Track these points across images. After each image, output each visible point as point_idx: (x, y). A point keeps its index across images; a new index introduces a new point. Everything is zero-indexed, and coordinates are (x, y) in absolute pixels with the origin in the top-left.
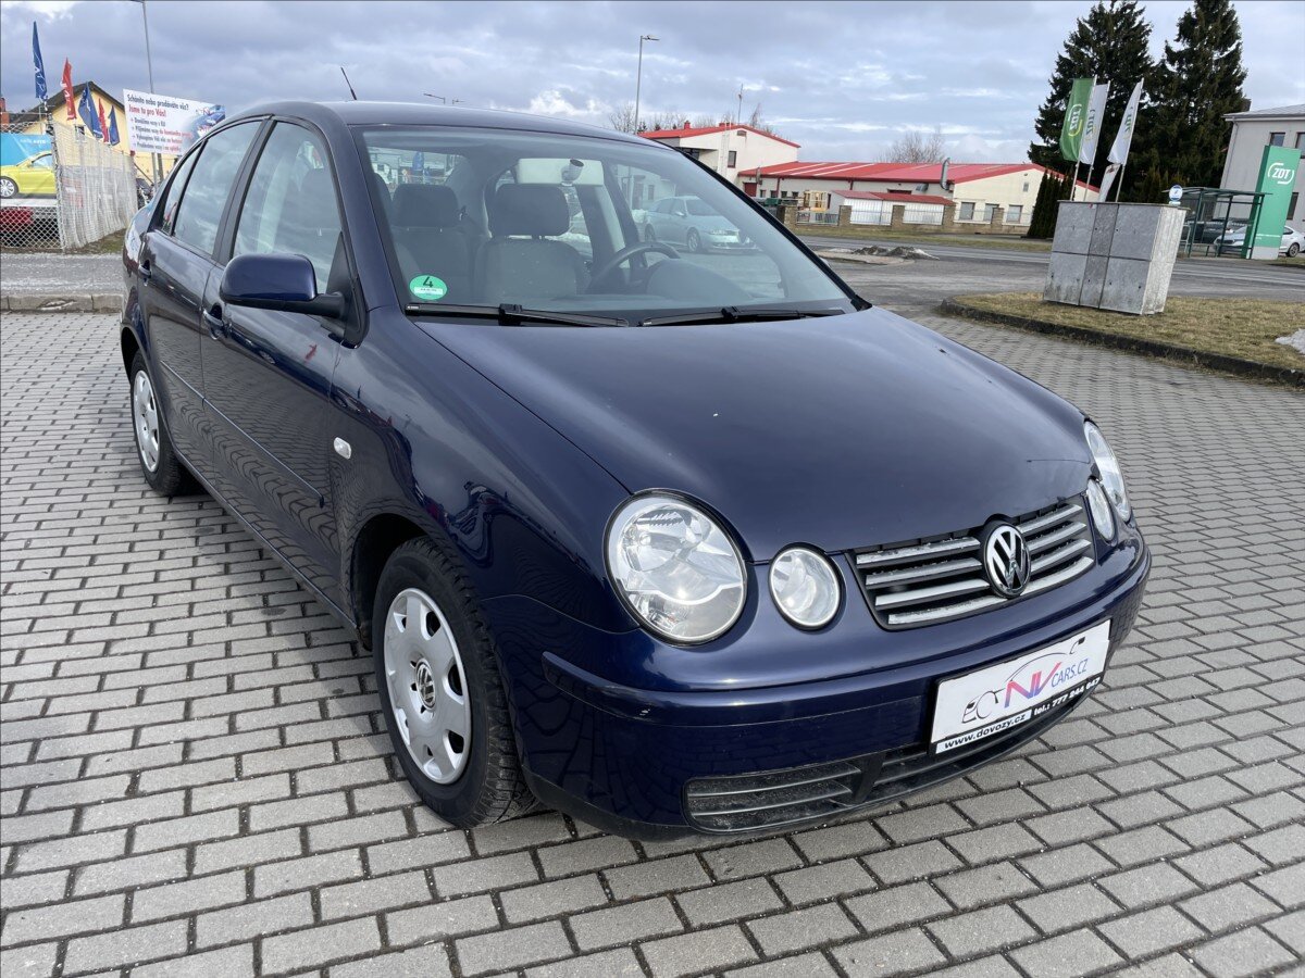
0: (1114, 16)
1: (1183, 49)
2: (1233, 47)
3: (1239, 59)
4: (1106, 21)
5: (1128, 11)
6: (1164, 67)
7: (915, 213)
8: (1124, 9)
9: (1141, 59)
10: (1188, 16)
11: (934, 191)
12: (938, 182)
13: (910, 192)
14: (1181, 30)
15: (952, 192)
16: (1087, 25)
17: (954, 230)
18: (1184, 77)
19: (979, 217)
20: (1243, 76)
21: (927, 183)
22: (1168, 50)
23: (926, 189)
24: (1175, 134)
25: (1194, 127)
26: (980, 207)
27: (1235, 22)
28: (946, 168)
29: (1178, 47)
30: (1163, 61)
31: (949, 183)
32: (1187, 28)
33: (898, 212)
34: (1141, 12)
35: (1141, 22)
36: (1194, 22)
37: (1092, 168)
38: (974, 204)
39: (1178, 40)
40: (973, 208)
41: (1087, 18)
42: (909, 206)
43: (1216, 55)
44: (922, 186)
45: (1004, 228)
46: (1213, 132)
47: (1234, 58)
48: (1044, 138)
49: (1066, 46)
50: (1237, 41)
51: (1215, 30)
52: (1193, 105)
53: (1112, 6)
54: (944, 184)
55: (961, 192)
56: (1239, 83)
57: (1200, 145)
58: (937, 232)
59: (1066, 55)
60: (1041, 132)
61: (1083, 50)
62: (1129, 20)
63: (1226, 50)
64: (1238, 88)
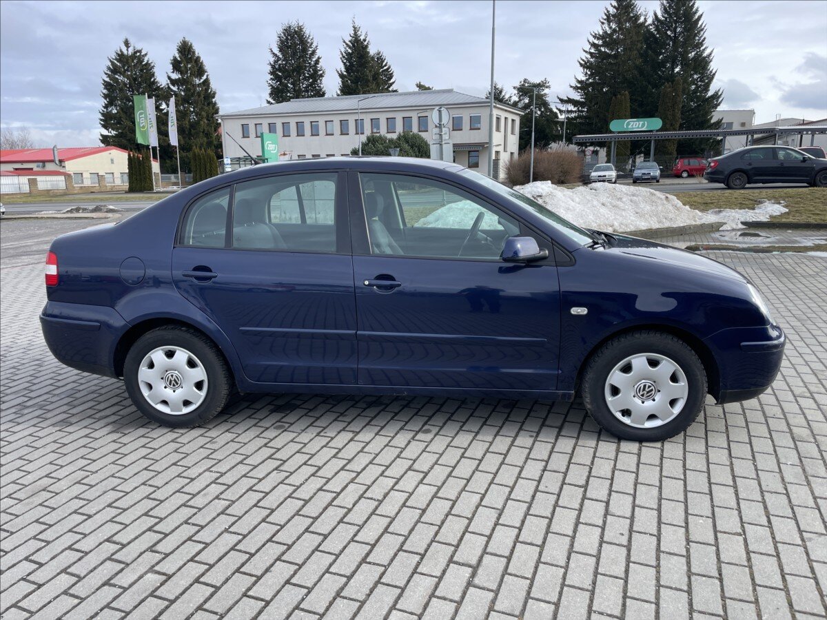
0: (130, 57)
1: (177, 77)
2: (204, 77)
3: (209, 84)
4: (127, 60)
5: (138, 54)
6: (169, 87)
7: (44, 183)
8: (135, 53)
9: (154, 83)
10: (175, 59)
11: (50, 167)
12: (52, 161)
13: (32, 169)
14: (173, 66)
15: (64, 167)
16: (116, 62)
17: (76, 192)
18: (183, 93)
19: (87, 182)
20: (215, 93)
21: (44, 162)
22: (169, 78)
23: (44, 166)
24: (188, 127)
25: (197, 123)
26: (86, 175)
27: (202, 63)
28: (56, 152)
29: (175, 76)
30: (168, 84)
31: (61, 161)
32: (176, 65)
33: (32, 183)
34: (146, 55)
35: (148, 61)
36: (180, 62)
37: (158, 148)
38: (82, 174)
39: (173, 72)
40: (82, 176)
41: (114, 57)
42: (39, 178)
43: (197, 82)
44: (41, 164)
45: (108, 188)
46: (208, 125)
47: (206, 83)
48: (108, 130)
49: (106, 74)
50: (206, 74)
51: (193, 67)
52: (192, 110)
53: (127, 50)
54: (57, 162)
55: (71, 166)
56: (214, 97)
57: (203, 132)
58: (65, 194)
59: (107, 80)
60: (105, 127)
61: (117, 76)
62: (140, 60)
63: (201, 78)
64: (214, 100)
